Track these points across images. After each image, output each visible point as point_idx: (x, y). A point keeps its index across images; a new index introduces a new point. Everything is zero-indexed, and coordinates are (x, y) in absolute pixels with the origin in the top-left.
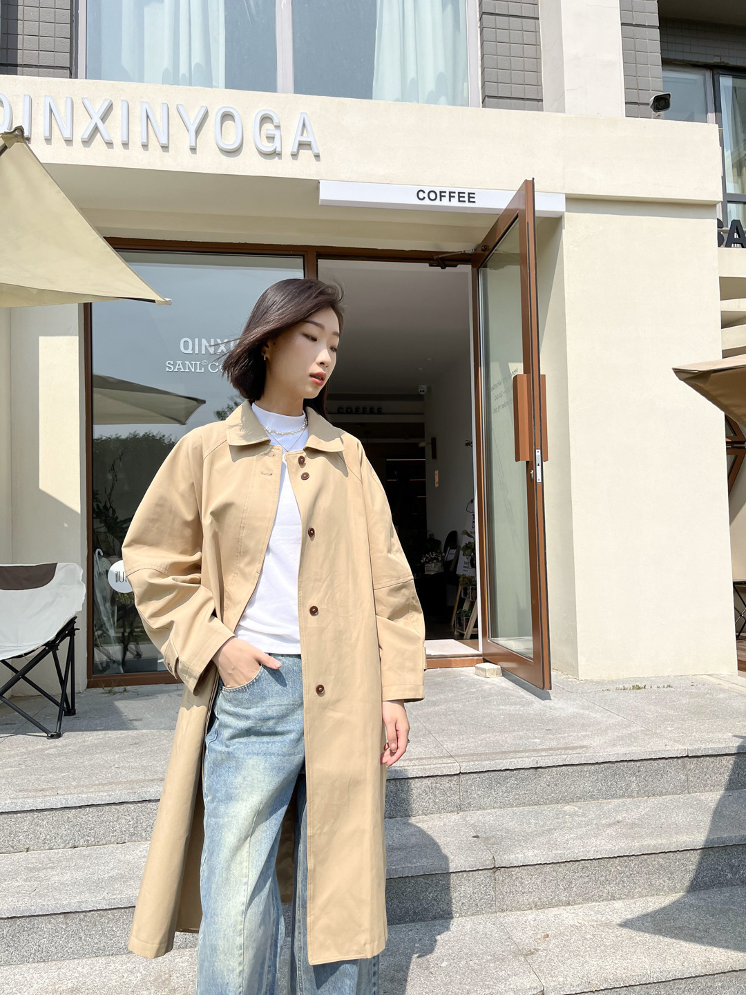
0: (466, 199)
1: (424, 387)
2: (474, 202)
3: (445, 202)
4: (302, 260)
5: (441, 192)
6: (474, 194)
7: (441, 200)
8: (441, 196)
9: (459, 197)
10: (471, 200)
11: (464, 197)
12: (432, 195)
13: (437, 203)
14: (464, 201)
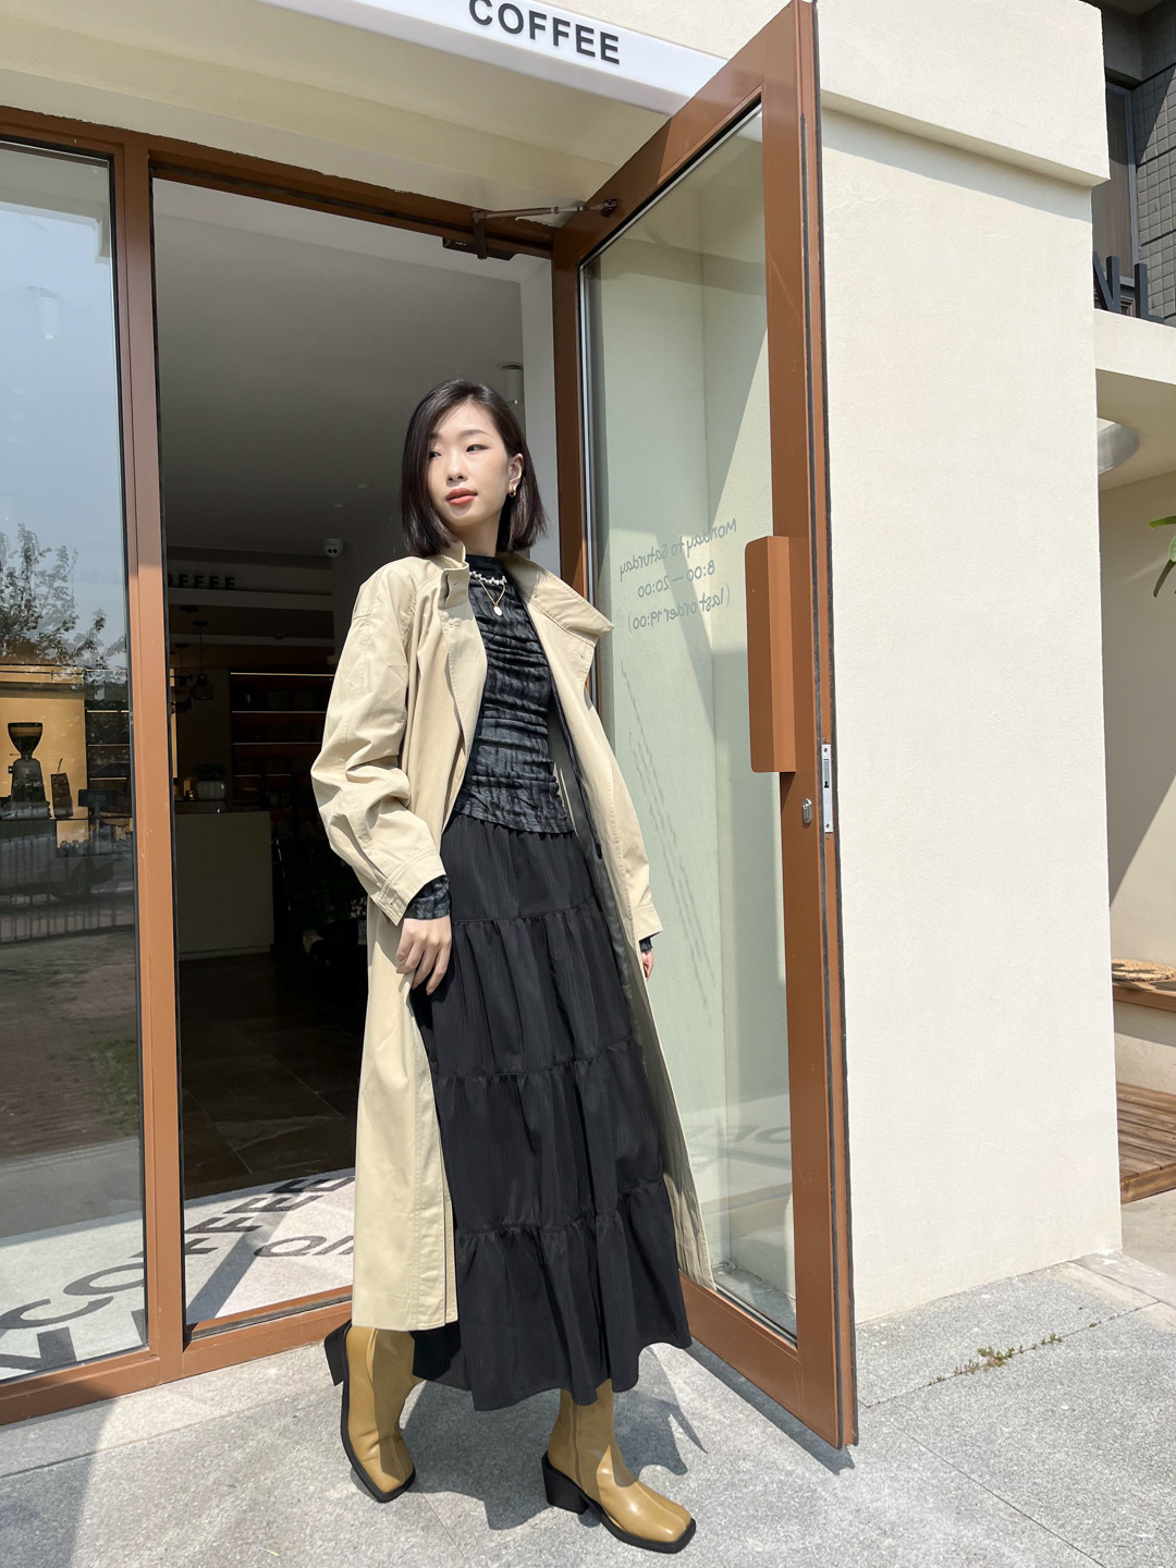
0: (596, 48)
1: (335, 543)
2: (616, 61)
3: (543, 43)
4: (105, 172)
5: (533, 15)
6: (616, 39)
7: (533, 36)
8: (534, 26)
9: (580, 40)
10: (609, 53)
11: (591, 42)
12: (511, 19)
13: (522, 40)
14: (592, 54)
